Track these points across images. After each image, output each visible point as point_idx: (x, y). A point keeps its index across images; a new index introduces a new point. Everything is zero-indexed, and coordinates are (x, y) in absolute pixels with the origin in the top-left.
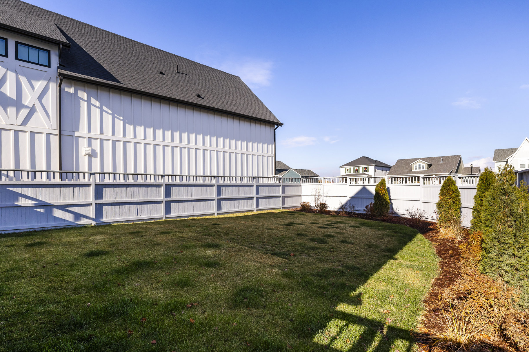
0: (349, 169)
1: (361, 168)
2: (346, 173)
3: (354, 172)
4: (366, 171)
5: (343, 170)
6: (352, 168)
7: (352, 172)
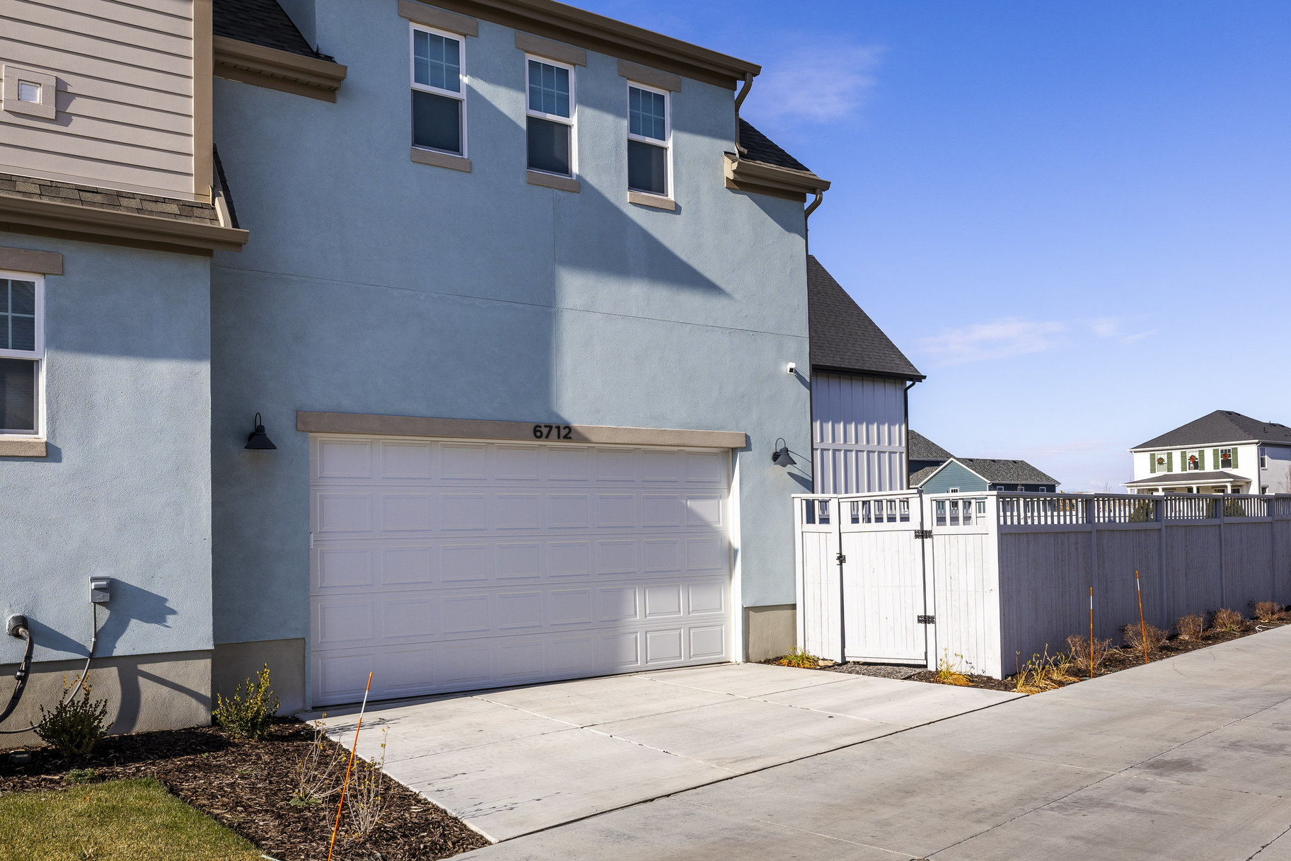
0: (1165, 457)
1: (1209, 453)
2: (1153, 471)
3: (1184, 468)
4: (1227, 463)
5: (1142, 462)
6: (1177, 455)
7: (1177, 469)
